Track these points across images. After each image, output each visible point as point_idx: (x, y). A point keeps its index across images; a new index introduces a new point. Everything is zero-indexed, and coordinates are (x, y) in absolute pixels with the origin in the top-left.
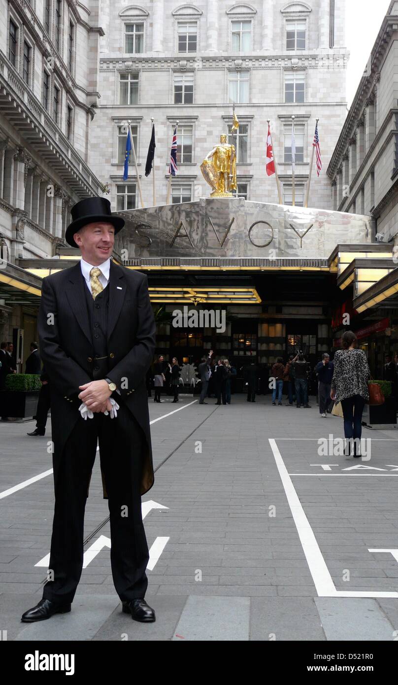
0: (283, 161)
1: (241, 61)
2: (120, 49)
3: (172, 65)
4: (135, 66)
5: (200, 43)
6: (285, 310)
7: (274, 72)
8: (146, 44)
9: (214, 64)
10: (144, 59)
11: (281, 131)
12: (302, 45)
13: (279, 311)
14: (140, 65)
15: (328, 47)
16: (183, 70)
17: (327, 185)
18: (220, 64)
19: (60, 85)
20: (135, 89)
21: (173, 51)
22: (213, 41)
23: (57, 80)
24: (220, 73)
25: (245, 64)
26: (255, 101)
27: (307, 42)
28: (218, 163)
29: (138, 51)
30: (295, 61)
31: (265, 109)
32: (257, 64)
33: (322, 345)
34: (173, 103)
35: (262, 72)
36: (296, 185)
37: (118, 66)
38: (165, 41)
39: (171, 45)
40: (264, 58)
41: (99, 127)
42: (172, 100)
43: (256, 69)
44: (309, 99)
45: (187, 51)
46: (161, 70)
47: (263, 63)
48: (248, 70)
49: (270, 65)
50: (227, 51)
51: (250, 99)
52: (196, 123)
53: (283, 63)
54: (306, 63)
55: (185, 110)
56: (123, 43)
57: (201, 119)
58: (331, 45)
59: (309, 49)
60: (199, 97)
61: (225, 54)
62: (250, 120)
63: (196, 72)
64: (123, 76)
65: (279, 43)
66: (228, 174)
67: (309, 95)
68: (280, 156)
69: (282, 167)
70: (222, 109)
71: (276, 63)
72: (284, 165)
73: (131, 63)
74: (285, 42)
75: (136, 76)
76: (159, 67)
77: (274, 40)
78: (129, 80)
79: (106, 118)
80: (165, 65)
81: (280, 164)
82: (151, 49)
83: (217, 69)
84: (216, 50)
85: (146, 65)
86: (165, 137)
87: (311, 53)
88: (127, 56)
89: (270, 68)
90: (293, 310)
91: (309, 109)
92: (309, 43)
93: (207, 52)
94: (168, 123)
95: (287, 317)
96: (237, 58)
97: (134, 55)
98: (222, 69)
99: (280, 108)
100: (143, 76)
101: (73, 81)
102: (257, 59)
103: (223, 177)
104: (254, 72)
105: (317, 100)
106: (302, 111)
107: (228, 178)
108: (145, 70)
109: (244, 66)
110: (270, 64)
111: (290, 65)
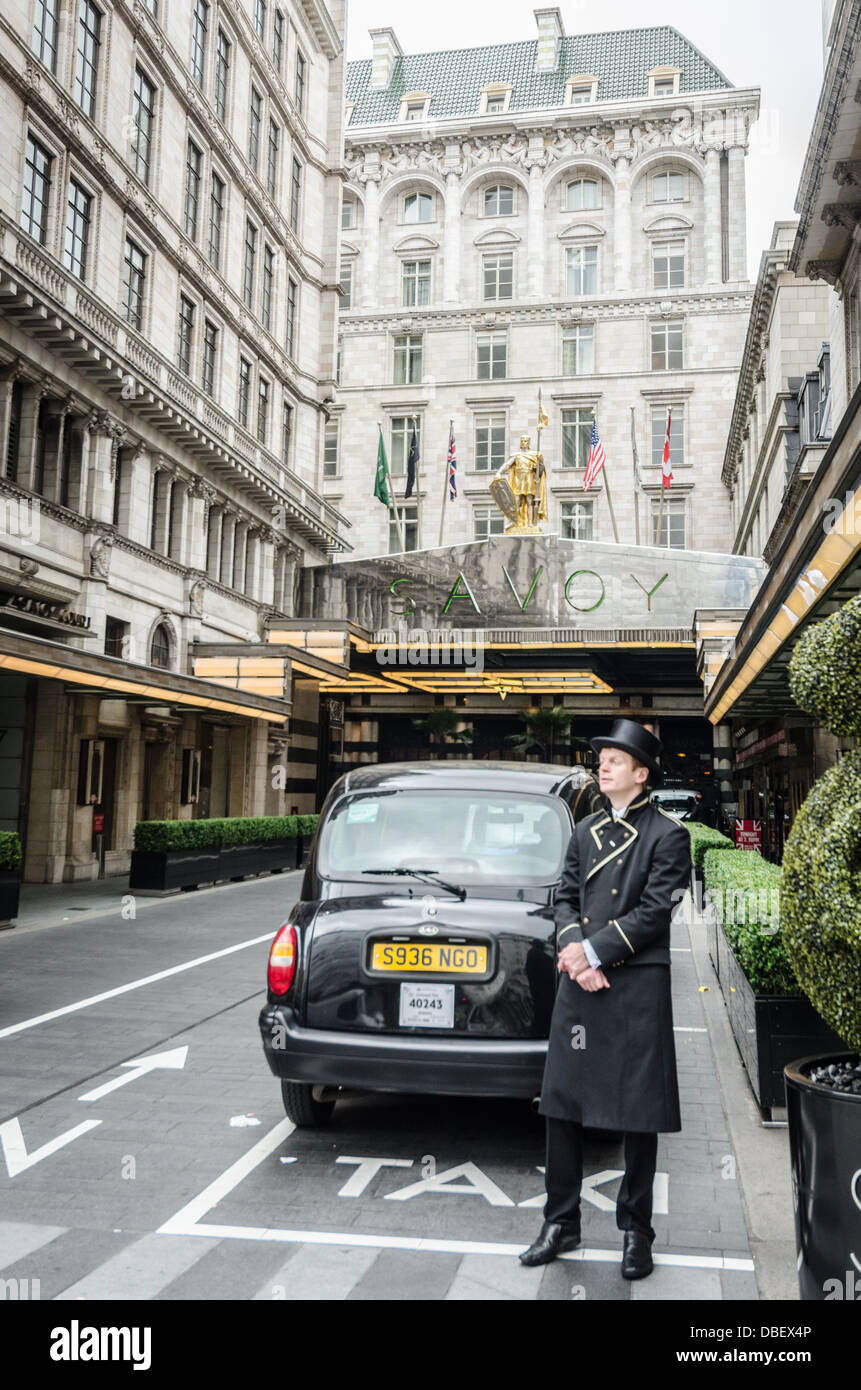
0: (649, 462)
1: (580, 310)
2: (394, 300)
3: (474, 321)
4: (415, 326)
5: (518, 284)
6: (657, 702)
7: (634, 324)
8: (435, 289)
9: (538, 316)
10: (430, 314)
11: (646, 415)
12: (678, 280)
13: (648, 702)
14: (424, 324)
15: (719, 281)
16: (490, 327)
17: (723, 498)
18: (548, 316)
19: (269, 376)
20: (415, 357)
21: (476, 298)
22: (537, 282)
23: (264, 370)
24: (548, 329)
25: (587, 315)
26: (603, 370)
27: (686, 274)
28: (517, 480)
29: (424, 301)
30: (666, 305)
31: (620, 381)
32: (606, 312)
33: (720, 760)
34: (475, 378)
35: (613, 325)
36: (672, 500)
37: (391, 326)
38: (463, 283)
39: (472, 289)
40: (617, 304)
41: (362, 419)
42: (472, 373)
43: (604, 320)
44: (690, 362)
45: (497, 297)
46: (455, 329)
47: (616, 312)
48: (591, 323)
49: (627, 314)
50: (559, 295)
51: (596, 367)
52: (512, 407)
53: (647, 310)
54: (685, 308)
55: (494, 388)
56: (398, 291)
57: (519, 402)
58: (725, 278)
59: (691, 286)
60: (515, 368)
61: (556, 300)
62: (595, 400)
63: (511, 329)
64: (400, 340)
65: (641, 278)
66: (534, 497)
67: (691, 357)
68: (646, 456)
69: (650, 473)
70: (552, 384)
71: (637, 311)
72: (652, 468)
73: (410, 321)
74: (651, 276)
75: (417, 339)
76: (454, 324)
77: (633, 274)
78: (408, 347)
79: (371, 406)
80: (463, 321)
81: (645, 468)
82: (442, 297)
83: (543, 323)
84: (542, 296)
85: (434, 323)
86: (464, 431)
87: (692, 291)
88: (405, 310)
89: (627, 318)
90: (669, 703)
91: (691, 378)
92: (690, 275)
93: (527, 298)
94: (468, 410)
95: (661, 713)
96: (575, 305)
97: (417, 309)
98: (551, 323)
99: (644, 380)
100: (429, 339)
101: (294, 367)
102: (606, 305)
103: (526, 502)
104: (602, 326)
105: (703, 365)
106: (680, 383)
107: (534, 503)
108: (432, 330)
109: (585, 316)
110: (627, 311)
111: (658, 312)
